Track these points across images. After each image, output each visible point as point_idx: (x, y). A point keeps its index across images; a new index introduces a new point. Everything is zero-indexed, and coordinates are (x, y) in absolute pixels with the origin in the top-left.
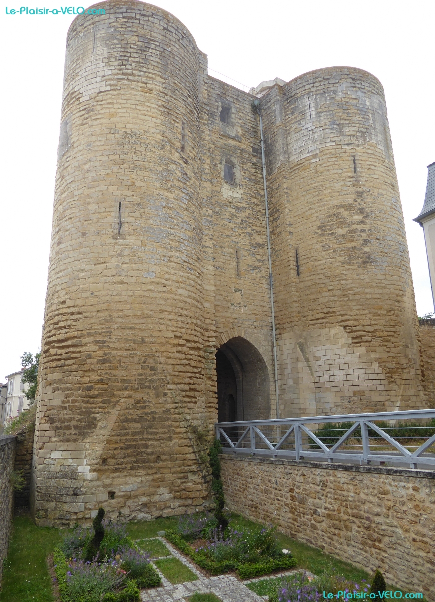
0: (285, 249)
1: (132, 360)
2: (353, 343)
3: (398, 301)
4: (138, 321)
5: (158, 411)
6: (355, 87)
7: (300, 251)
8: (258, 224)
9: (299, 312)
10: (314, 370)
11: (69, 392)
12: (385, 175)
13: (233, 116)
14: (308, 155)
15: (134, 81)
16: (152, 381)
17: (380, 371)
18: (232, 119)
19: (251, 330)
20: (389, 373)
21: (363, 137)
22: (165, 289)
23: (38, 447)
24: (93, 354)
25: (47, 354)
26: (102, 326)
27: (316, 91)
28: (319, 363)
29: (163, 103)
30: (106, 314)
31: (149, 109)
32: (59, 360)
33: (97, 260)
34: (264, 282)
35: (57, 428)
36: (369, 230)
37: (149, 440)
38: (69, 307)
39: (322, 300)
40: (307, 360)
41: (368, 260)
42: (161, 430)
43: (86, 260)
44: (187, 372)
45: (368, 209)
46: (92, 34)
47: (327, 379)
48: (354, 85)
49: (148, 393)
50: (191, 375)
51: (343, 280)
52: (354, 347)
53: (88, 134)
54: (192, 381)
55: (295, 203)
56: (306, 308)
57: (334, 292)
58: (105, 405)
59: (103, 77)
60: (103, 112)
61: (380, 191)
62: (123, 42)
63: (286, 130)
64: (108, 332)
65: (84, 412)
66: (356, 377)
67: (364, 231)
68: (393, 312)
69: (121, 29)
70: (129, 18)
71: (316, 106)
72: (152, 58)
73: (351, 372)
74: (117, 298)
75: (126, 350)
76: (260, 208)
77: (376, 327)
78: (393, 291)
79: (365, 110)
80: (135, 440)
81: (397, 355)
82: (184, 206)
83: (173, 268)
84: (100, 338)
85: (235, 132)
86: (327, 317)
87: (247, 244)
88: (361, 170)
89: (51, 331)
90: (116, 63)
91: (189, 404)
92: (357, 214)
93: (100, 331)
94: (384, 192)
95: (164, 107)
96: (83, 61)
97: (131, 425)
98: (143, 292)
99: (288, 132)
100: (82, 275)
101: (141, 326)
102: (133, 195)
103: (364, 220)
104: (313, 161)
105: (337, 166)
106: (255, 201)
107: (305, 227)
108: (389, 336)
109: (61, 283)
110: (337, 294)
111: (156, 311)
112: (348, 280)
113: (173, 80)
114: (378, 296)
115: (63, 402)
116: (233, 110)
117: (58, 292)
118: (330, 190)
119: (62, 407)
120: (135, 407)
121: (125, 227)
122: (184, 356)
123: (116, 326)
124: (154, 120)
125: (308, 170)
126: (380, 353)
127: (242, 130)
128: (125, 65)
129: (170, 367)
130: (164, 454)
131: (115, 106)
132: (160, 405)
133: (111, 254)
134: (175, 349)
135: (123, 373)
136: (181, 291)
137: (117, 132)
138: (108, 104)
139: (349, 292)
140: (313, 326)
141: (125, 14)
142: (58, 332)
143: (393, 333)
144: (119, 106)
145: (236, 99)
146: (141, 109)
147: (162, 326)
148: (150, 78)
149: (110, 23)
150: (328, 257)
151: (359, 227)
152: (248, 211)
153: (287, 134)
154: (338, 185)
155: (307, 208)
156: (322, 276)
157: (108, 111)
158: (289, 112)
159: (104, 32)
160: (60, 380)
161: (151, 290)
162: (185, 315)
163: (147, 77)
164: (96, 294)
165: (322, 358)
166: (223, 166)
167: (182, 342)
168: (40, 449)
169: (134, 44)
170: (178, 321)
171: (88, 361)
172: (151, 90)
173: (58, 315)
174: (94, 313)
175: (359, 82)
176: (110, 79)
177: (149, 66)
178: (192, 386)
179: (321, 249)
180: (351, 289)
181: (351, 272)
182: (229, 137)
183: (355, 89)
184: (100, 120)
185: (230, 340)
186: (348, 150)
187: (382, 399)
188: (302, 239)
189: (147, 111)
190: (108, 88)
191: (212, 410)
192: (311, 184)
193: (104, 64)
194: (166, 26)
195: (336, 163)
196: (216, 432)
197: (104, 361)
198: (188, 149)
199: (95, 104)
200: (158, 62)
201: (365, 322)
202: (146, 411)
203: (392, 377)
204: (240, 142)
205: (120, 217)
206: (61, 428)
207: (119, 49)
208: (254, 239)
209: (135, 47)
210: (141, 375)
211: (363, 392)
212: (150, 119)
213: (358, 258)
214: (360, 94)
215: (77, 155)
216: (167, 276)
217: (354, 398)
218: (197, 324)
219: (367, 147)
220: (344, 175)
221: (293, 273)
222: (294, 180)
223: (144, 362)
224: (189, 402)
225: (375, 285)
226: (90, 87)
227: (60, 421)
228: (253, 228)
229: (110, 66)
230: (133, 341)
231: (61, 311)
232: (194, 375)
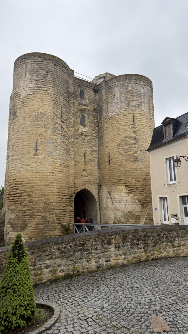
0: (104, 153)
1: (41, 202)
2: (129, 192)
3: (148, 176)
4: (43, 187)
5: (50, 220)
6: (137, 84)
7: (110, 154)
8: (95, 142)
9: (109, 179)
10: (114, 202)
11: (17, 213)
12: (147, 123)
13: (85, 95)
14: (115, 114)
15: (41, 90)
16: (48, 209)
17: (138, 203)
18: (85, 96)
19: (90, 186)
20: (142, 204)
21: (138, 106)
22: (53, 174)
23: (6, 233)
24: (27, 200)
25: (9, 199)
26: (30, 189)
27: (120, 85)
28: (116, 199)
29: (53, 99)
30: (31, 185)
31: (48, 102)
32: (14, 201)
33: (28, 164)
34: (96, 166)
35: (13, 227)
36: (137, 147)
37: (47, 231)
38: (17, 181)
39: (117, 175)
40: (111, 198)
41: (136, 159)
42: (51, 227)
43: (23, 164)
44: (62, 205)
45: (138, 138)
46: (25, 68)
47: (118, 206)
48: (136, 83)
49: (47, 214)
50: (63, 206)
51: (126, 167)
52: (129, 194)
53: (23, 112)
54: (63, 208)
55: (109, 134)
56: (112, 178)
57: (122, 172)
58: (31, 218)
59: (29, 88)
60: (29, 103)
61: (144, 130)
62: (37, 73)
63: (107, 101)
64: (32, 191)
65: (23, 221)
66: (129, 206)
67: (135, 147)
68: (145, 180)
69: (36, 67)
70: (40, 61)
71: (120, 92)
72: (49, 79)
73: (127, 203)
74: (35, 179)
75: (38, 198)
76: (95, 135)
77: (138, 186)
78: (146, 172)
79: (141, 94)
80: (41, 231)
81: (146, 197)
82: (62, 141)
83: (57, 166)
84: (29, 194)
85: (86, 102)
86: (119, 182)
87: (89, 150)
88: (136, 121)
89: (10, 190)
90: (35, 82)
91: (62, 217)
92: (133, 140)
93: (29, 191)
94: (146, 130)
95: (54, 100)
96: (21, 80)
97: (40, 226)
98: (45, 176)
99: (108, 102)
100: (22, 169)
101: (44, 189)
102: (41, 139)
103: (136, 143)
104: (117, 117)
105: (126, 120)
106: (94, 132)
107: (113, 144)
108: (143, 190)
109: (14, 172)
110: (123, 173)
111: (50, 183)
112: (128, 167)
113: (57, 88)
114: (140, 174)
115: (15, 217)
116: (85, 92)
117: (13, 175)
118: (123, 130)
119: (15, 219)
120: (42, 219)
121: (38, 152)
122: (61, 199)
123: (35, 189)
124: (50, 107)
125: (115, 120)
126: (139, 196)
127: (89, 101)
128: (38, 83)
129: (55, 204)
130: (52, 236)
131: (34, 101)
132: (51, 218)
133: (33, 162)
134: (57, 197)
135: (37, 206)
136: (60, 175)
137: (35, 112)
138: (31, 100)
139: (128, 172)
140: (114, 185)
141: (38, 60)
142: (13, 191)
143: (145, 189)
144: (36, 101)
145: (87, 87)
146: (44, 102)
147: (52, 189)
148: (48, 88)
149: (32, 64)
150: (120, 157)
151: (133, 146)
152: (90, 137)
153: (107, 103)
154: (126, 128)
155: (114, 137)
156: (118, 165)
157: (31, 103)
158: (109, 93)
159: (29, 68)
160: (14, 209)
161: (48, 175)
162: (61, 184)
163: (47, 88)
164: (27, 177)
165: (117, 198)
166: (80, 118)
167: (60, 194)
168: (7, 234)
169: (42, 74)
170: (58, 186)
171: (24, 202)
172: (49, 93)
173: (13, 184)
174: (27, 184)
175: (138, 81)
176: (32, 89)
177: (48, 83)
178: (64, 210)
179: (118, 154)
180: (129, 171)
181: (129, 164)
182: (83, 105)
183: (137, 85)
184: (28, 107)
185: (81, 190)
186: (131, 112)
187: (139, 214)
188: (111, 149)
189: (47, 103)
190: (31, 93)
191: (72, 218)
192: (116, 127)
193: (29, 82)
194: (55, 64)
195: (126, 118)
196: (73, 227)
197: (30, 202)
198: (64, 116)
199: (26, 100)
200: (51, 81)
201: (134, 184)
202: (46, 220)
203: (143, 206)
204: (88, 107)
205: (36, 147)
206: (15, 227)
207: (36, 76)
208: (92, 148)
209: (42, 75)
210: (44, 207)
211: (132, 211)
212: (48, 106)
213: (132, 158)
214: (139, 87)
215: (19, 121)
216: (54, 169)
217: (128, 214)
218: (66, 187)
219: (139, 111)
220: (129, 123)
221: (107, 163)
222: (109, 124)
223: (45, 202)
224: (62, 216)
225: (138, 169)
226: (24, 92)
227: (14, 224)
228: (92, 144)
229: (32, 83)
230: (41, 194)
231: (14, 183)
232: (64, 206)
